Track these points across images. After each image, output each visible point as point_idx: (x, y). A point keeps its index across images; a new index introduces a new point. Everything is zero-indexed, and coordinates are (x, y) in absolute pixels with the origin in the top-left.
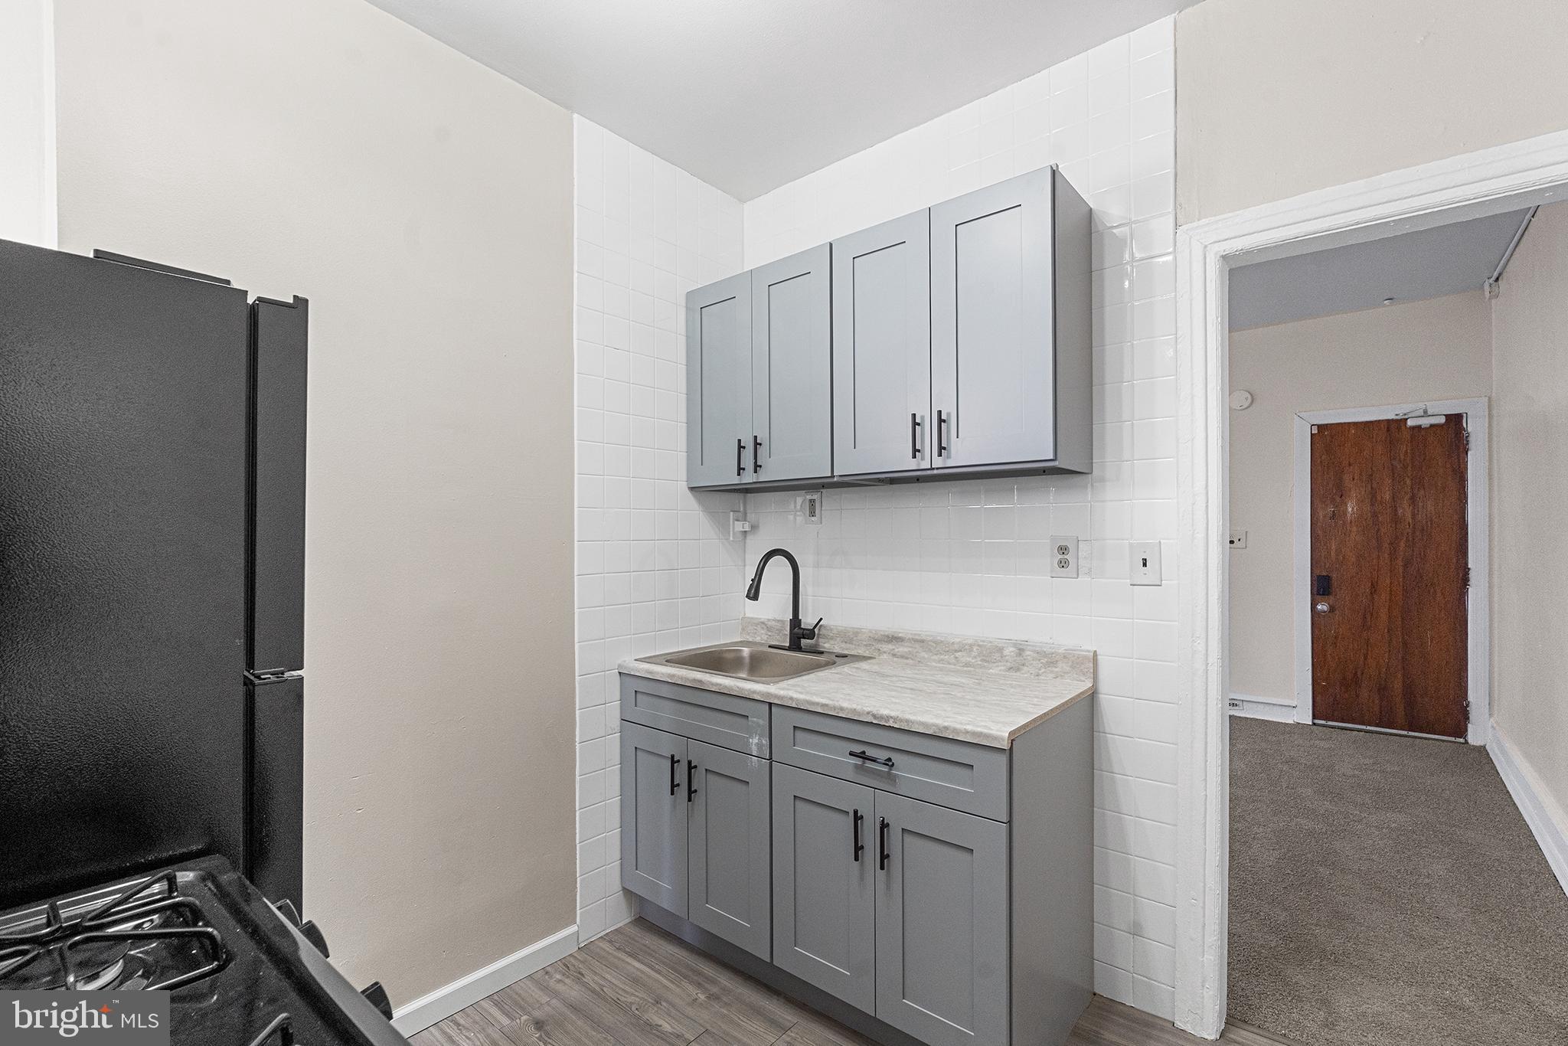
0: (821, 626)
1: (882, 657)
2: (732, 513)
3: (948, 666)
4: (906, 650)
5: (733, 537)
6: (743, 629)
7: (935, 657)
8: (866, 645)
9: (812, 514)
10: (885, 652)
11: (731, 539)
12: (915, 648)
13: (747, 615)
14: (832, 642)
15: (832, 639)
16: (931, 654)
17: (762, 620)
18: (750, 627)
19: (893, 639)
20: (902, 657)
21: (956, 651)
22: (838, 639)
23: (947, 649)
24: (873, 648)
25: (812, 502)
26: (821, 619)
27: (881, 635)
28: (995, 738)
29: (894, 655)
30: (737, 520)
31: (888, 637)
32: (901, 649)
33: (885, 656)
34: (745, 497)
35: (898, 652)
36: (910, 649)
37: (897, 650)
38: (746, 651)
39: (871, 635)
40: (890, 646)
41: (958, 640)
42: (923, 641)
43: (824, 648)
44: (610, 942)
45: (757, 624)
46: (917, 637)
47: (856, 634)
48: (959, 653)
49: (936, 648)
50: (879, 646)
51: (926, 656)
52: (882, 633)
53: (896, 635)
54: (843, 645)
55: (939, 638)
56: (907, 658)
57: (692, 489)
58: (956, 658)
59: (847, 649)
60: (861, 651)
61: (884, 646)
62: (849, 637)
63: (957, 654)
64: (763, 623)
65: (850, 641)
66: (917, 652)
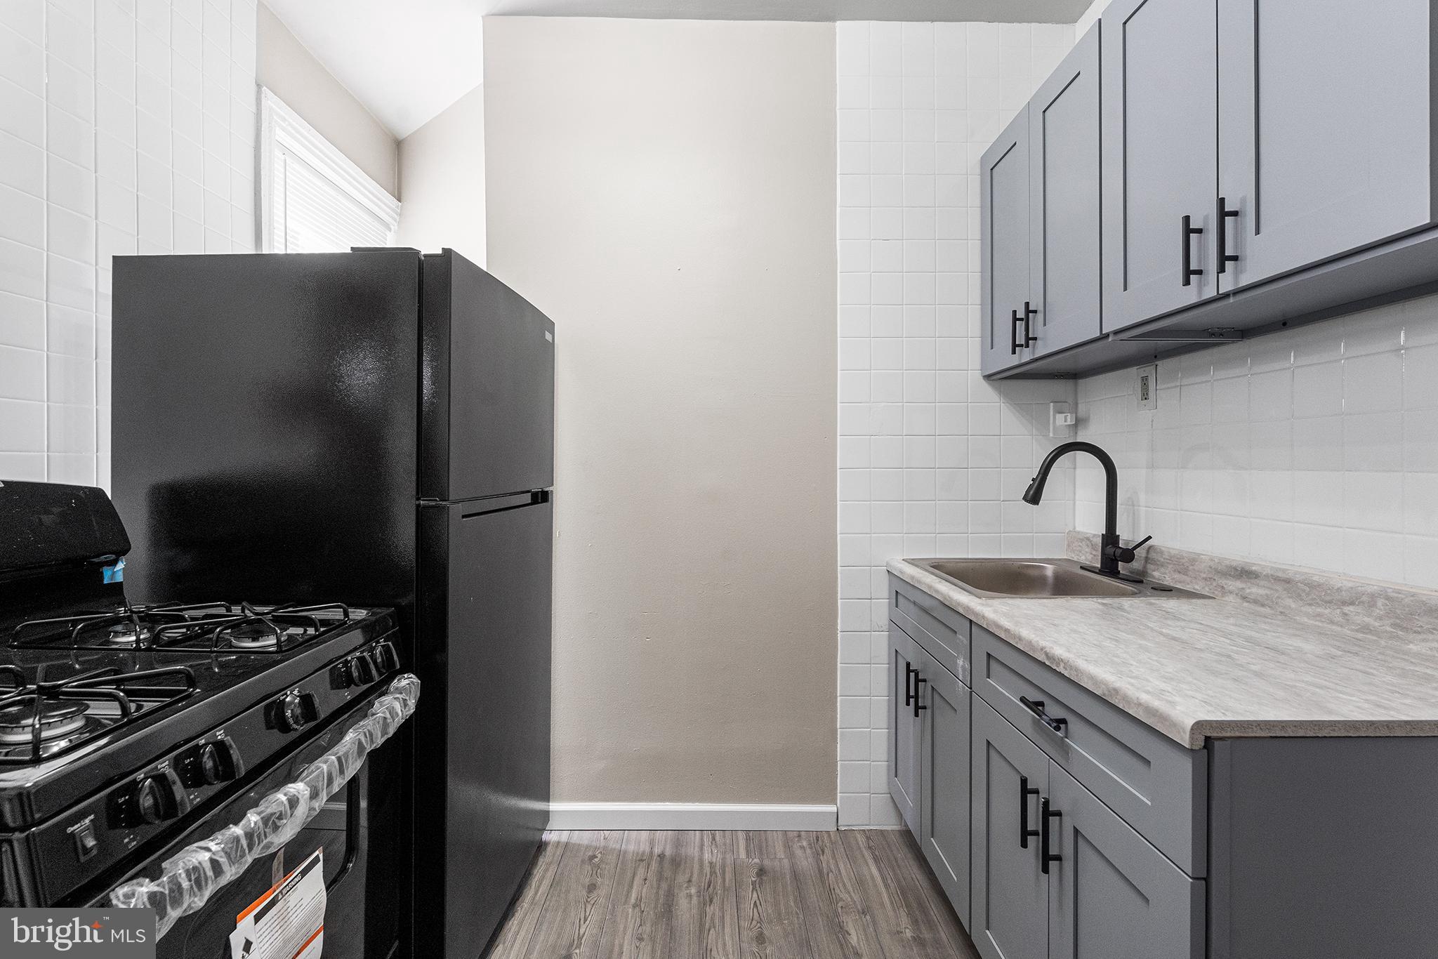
0: (1150, 547)
1: (1226, 598)
2: (1052, 404)
3: (1329, 626)
4: (1262, 592)
5: (1054, 434)
6: (1069, 546)
7: (1309, 610)
8: (1205, 579)
9: (1145, 396)
10: (1231, 592)
11: (1051, 435)
12: (1277, 590)
13: (1077, 529)
14: (1162, 570)
15: (1162, 566)
16: (1301, 603)
17: (1088, 535)
18: (1076, 544)
19: (1244, 573)
20: (1255, 602)
21: (1344, 603)
22: (1170, 566)
23: (1328, 598)
24: (1215, 584)
25: (1145, 380)
26: (1150, 538)
27: (1226, 566)
28: (1174, 725)
29: (1244, 598)
30: (1060, 413)
31: (1235, 569)
32: (1255, 590)
33: (1231, 598)
34: (1076, 385)
35: (1250, 594)
36: (1268, 592)
37: (1248, 591)
38: (1050, 570)
39: (1212, 564)
40: (1239, 584)
41: (1350, 585)
42: (1288, 581)
43: (1154, 577)
44: (868, 838)
45: (1082, 540)
46: (1280, 574)
47: (1193, 561)
48: (1351, 608)
49: (1308, 594)
50: (1223, 582)
51: (1293, 606)
52: (1228, 563)
53: (1247, 568)
54: (1177, 576)
55: (1315, 578)
56: (1263, 605)
57: (988, 377)
58: (1346, 614)
59: (1180, 582)
60: (1198, 587)
61: (1230, 583)
62: (1184, 564)
63: (1347, 609)
64: (1088, 539)
65: (1184, 571)
66: (1278, 597)
